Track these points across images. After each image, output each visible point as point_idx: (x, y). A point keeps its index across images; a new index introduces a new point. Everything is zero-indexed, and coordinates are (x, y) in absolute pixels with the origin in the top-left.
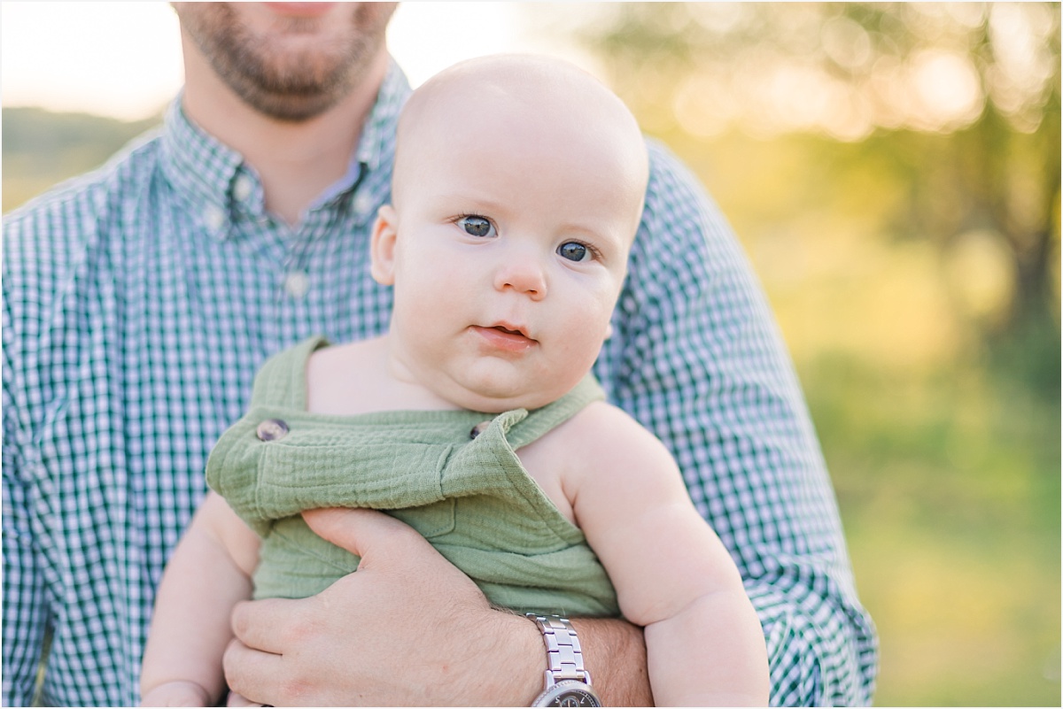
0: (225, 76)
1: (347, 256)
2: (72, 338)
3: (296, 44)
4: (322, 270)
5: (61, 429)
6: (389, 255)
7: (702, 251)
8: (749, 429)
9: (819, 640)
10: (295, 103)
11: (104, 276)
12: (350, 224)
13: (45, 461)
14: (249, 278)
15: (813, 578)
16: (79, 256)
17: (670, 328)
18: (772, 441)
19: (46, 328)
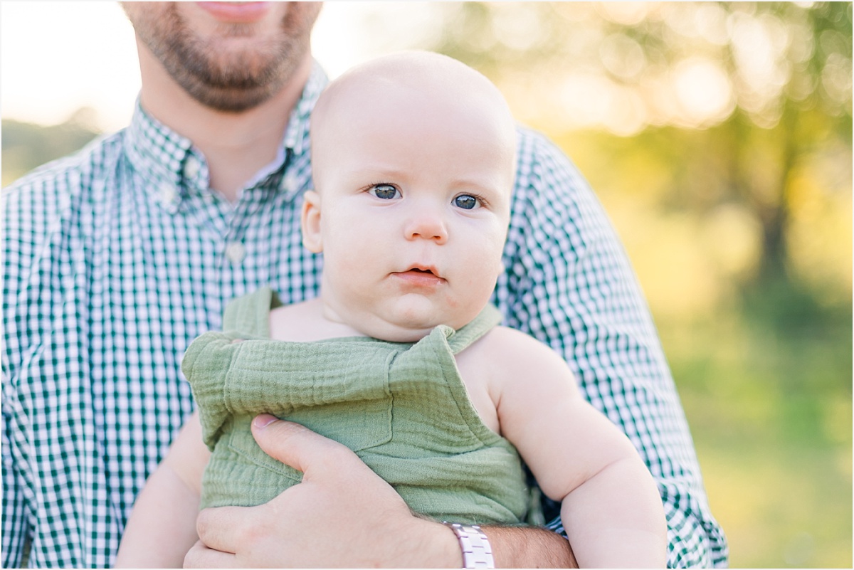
0: (174, 75)
1: (276, 228)
2: (46, 295)
3: (235, 46)
4: (256, 240)
5: (36, 372)
6: (316, 229)
7: (579, 223)
8: (620, 371)
9: (685, 551)
10: (234, 95)
11: (75, 243)
12: (279, 201)
13: (21, 398)
14: (195, 246)
15: (678, 497)
16: (55, 227)
17: (551, 288)
18: (638, 383)
19: (24, 285)
